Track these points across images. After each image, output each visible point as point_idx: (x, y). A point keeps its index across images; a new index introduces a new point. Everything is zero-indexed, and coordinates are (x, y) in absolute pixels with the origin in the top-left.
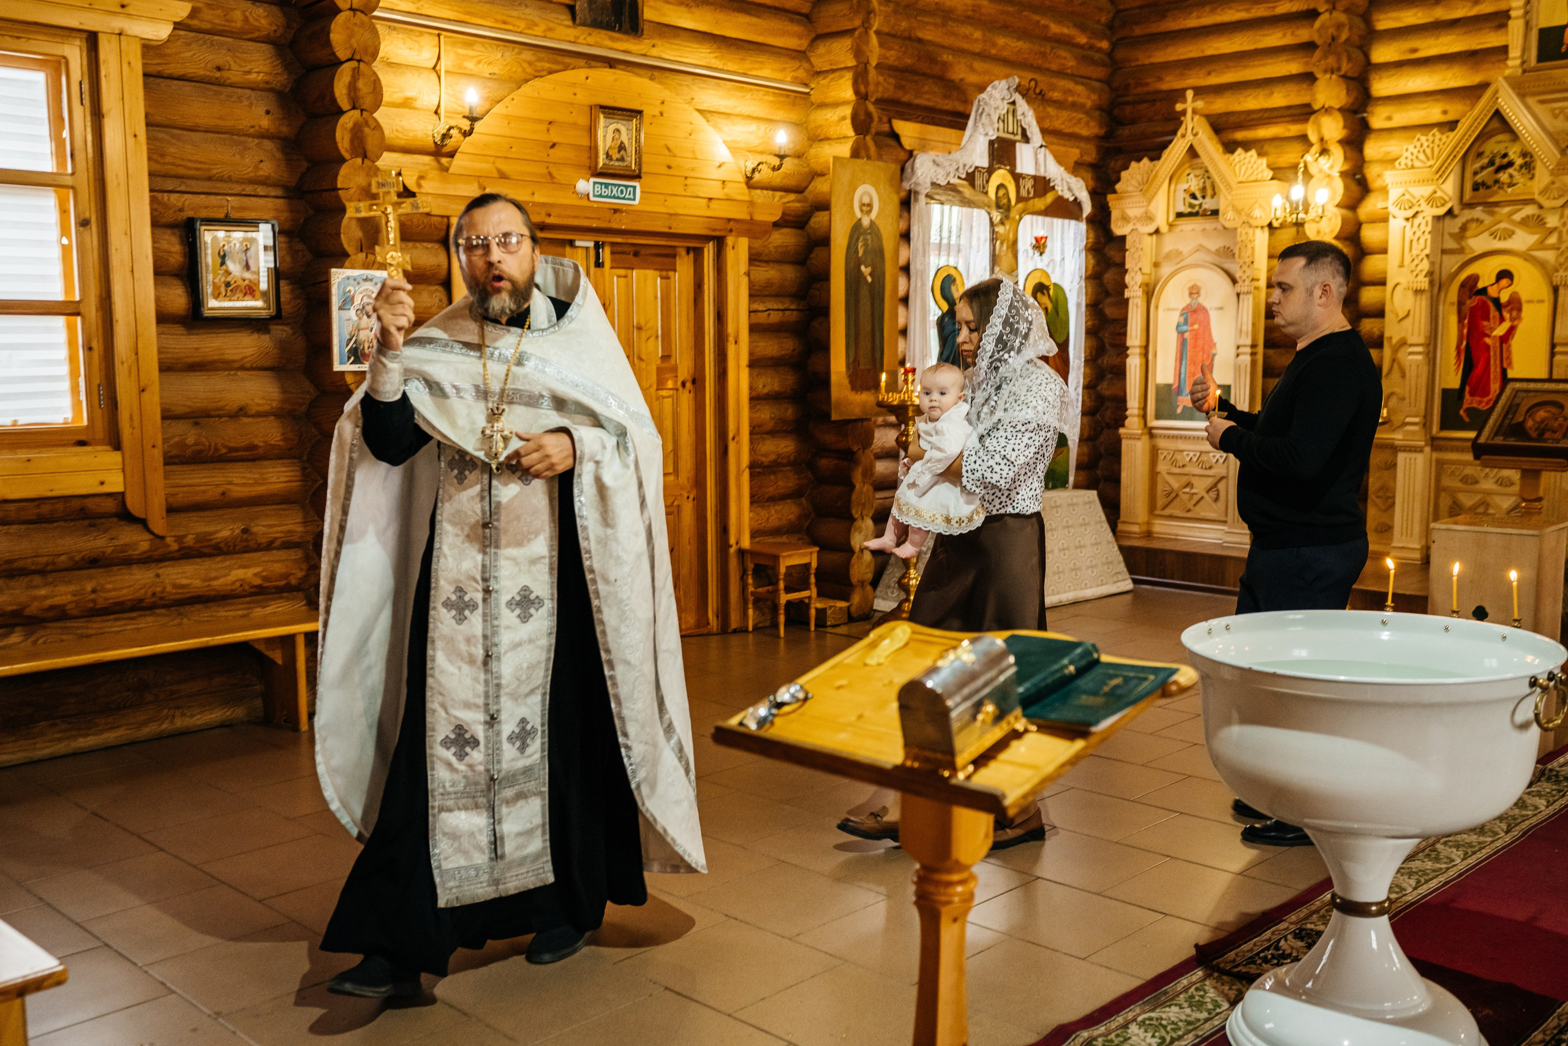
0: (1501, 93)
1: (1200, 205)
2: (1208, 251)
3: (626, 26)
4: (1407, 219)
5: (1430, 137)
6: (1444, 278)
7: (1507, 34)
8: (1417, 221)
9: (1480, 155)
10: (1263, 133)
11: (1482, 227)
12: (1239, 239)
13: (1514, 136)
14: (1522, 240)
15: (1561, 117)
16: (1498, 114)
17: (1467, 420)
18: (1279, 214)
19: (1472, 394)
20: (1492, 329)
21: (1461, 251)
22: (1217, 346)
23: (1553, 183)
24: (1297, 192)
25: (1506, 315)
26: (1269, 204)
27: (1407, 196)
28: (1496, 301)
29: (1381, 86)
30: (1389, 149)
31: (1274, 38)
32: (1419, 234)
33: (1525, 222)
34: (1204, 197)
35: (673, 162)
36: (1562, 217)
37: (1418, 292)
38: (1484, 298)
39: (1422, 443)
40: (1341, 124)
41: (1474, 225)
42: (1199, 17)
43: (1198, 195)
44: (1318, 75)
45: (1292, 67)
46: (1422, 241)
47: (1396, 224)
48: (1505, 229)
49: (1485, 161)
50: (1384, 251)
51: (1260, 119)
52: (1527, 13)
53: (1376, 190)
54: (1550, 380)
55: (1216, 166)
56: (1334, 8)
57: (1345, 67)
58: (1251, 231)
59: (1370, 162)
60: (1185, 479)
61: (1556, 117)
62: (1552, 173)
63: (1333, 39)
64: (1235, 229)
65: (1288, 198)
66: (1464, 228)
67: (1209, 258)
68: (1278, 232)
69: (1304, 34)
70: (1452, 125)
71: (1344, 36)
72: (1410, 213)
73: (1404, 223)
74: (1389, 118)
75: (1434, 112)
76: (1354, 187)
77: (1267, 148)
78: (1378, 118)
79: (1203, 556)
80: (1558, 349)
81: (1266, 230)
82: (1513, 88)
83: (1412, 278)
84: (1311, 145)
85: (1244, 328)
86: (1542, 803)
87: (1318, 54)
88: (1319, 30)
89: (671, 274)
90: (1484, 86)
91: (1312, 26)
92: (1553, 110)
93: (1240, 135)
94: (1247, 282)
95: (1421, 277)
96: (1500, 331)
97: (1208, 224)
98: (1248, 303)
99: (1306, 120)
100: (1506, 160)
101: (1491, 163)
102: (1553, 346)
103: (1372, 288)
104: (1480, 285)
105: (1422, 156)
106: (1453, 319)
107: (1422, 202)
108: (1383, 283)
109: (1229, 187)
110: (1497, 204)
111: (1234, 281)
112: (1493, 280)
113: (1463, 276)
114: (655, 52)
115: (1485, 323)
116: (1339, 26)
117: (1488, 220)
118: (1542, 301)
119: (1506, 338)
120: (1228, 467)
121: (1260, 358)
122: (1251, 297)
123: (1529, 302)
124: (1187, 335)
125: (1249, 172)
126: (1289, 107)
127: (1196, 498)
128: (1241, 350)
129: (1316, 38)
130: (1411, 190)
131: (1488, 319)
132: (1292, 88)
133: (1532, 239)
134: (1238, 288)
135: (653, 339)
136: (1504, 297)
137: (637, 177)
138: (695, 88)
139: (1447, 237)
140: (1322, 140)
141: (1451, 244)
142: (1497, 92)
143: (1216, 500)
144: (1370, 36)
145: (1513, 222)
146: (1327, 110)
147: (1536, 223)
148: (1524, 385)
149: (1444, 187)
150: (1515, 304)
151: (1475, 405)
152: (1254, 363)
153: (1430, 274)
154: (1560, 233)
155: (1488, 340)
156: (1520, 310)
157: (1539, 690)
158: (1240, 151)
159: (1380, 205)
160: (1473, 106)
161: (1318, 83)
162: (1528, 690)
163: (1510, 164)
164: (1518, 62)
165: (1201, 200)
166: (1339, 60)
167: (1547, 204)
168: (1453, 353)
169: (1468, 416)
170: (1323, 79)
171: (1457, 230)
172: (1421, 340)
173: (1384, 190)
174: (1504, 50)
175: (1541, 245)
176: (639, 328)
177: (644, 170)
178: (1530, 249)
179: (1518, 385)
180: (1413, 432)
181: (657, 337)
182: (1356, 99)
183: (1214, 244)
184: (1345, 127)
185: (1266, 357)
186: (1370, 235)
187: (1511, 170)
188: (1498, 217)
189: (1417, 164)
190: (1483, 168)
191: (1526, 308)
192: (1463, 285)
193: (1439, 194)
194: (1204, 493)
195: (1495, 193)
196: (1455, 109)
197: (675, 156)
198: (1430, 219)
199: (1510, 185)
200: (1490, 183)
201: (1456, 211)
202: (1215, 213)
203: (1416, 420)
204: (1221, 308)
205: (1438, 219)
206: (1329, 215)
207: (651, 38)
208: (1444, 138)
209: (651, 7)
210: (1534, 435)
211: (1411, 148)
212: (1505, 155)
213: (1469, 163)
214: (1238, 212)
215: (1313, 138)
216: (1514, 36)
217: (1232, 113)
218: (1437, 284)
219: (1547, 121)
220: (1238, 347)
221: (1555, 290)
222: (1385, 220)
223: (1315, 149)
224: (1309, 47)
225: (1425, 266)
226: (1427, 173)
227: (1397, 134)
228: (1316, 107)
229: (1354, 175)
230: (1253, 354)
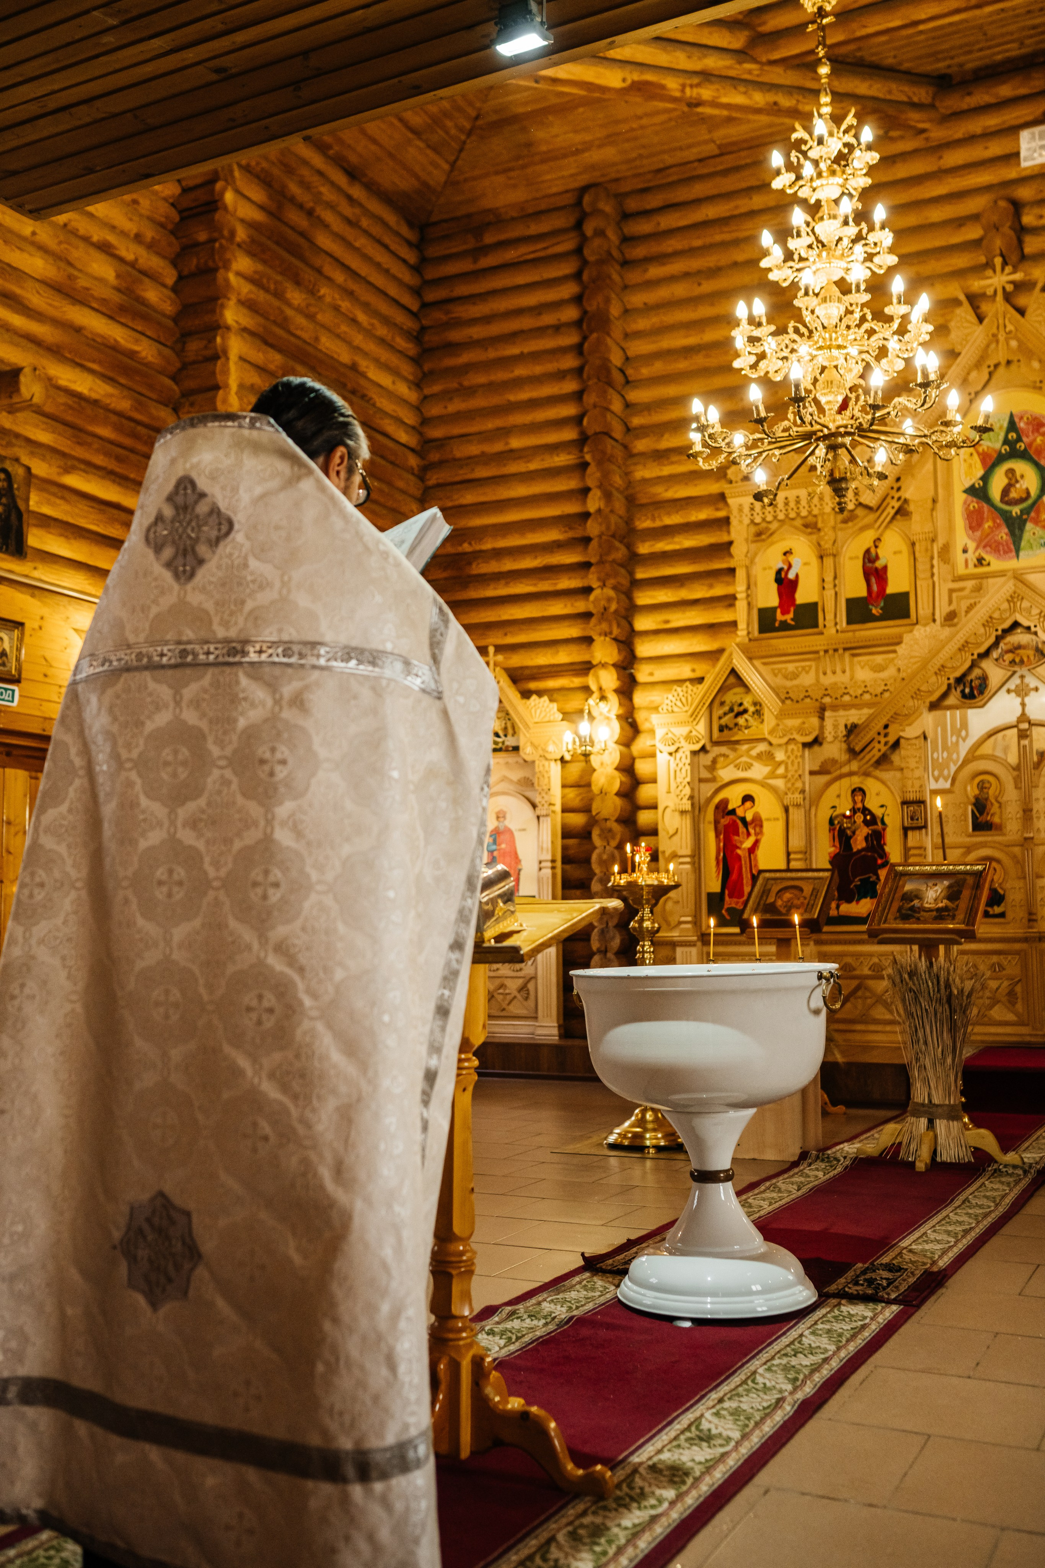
0: (735, 655)
1: (503, 743)
2: (511, 781)
3: (12, 548)
4: (671, 754)
5: (684, 688)
6: (702, 801)
7: (735, 611)
8: (678, 755)
9: (722, 704)
10: (551, 684)
11: (728, 761)
12: (537, 770)
13: (747, 688)
14: (759, 771)
15: (780, 676)
16: (733, 672)
17: (728, 917)
18: (570, 747)
19: (730, 896)
20: (742, 843)
21: (713, 780)
22: (523, 863)
23: (778, 725)
24: (584, 727)
25: (752, 831)
26: (561, 741)
27: (670, 735)
28: (743, 820)
29: (644, 649)
30: (653, 698)
31: (557, 608)
32: (681, 765)
33: (759, 757)
34: (506, 736)
35: (50, 672)
36: (786, 752)
37: (683, 812)
38: (734, 817)
39: (695, 938)
40: (615, 676)
41: (722, 759)
42: (495, 589)
43: (501, 733)
44: (595, 637)
45: (573, 631)
46: (684, 771)
47: (662, 758)
48: (746, 763)
49: (726, 708)
50: (654, 781)
51: (550, 672)
52: (748, 596)
53: (645, 731)
54: (788, 870)
55: (515, 709)
56: (604, 585)
57: (616, 631)
58: (546, 763)
59: (639, 709)
60: (497, 982)
61: (776, 675)
62: (776, 717)
63: (605, 609)
64: (534, 762)
65: (576, 733)
66: (714, 761)
67: (512, 787)
68: (568, 765)
69: (580, 606)
70: (701, 680)
71: (613, 607)
72: (672, 749)
73: (669, 757)
74: (651, 674)
75: (685, 670)
76: (629, 731)
77: (555, 696)
78: (643, 674)
79: (520, 1045)
80: (792, 856)
81: (559, 762)
82: (743, 653)
83: (677, 801)
84: (593, 692)
85: (545, 846)
86: (820, 1174)
87: (593, 621)
88: (593, 602)
89: (39, 774)
90: (721, 651)
91: (587, 600)
92: (773, 670)
93: (533, 685)
94: (546, 806)
95: (685, 801)
96: (748, 843)
97: (511, 758)
98: (546, 824)
99: (587, 674)
100: (741, 709)
101: (731, 710)
102: (788, 854)
103: (646, 811)
104: (730, 807)
105: (679, 703)
106: (712, 835)
107: (682, 740)
108: (655, 807)
109: (527, 726)
110: (737, 742)
111: (534, 806)
112: (740, 803)
113: (717, 800)
114: (36, 574)
115: (736, 838)
116: (609, 600)
117: (732, 755)
118: (777, 819)
119: (752, 850)
120: (536, 969)
121: (559, 871)
122: (549, 819)
123: (768, 820)
124: (495, 854)
125: (543, 714)
126: (572, 664)
127: (509, 998)
128: (543, 864)
129: (592, 608)
130: (673, 730)
131: (738, 835)
132: (573, 648)
133: (766, 770)
134: (538, 812)
135: (21, 834)
136: (749, 817)
137: (17, 681)
138: (71, 608)
139: (702, 770)
140: (601, 689)
141: (705, 774)
142: (731, 654)
143: (526, 999)
144: (631, 610)
145: (751, 757)
146: (604, 665)
147: (767, 757)
148: (772, 875)
149: (698, 728)
150: (758, 822)
151: (734, 905)
152: (554, 876)
153: (691, 798)
154: (787, 764)
155: (739, 851)
156: (761, 826)
157: (824, 981)
158: (534, 697)
159: (649, 742)
160: (714, 666)
161: (595, 644)
162: (817, 982)
163: (745, 711)
164: (745, 633)
165: (503, 738)
166: (610, 626)
167: (774, 741)
168: (713, 863)
169: (729, 914)
170: (599, 640)
171: (709, 763)
172: (688, 852)
173: (652, 732)
174: (734, 624)
175: (772, 775)
176: (9, 823)
177: (23, 676)
178: (765, 778)
179: (767, 875)
180: (688, 929)
181: (25, 833)
182: (625, 658)
183: (516, 775)
184: (618, 679)
185: (564, 872)
186: (642, 768)
187: (746, 716)
188: (739, 753)
189: (676, 709)
190: (725, 714)
191: (766, 824)
192: (717, 807)
193: (694, 733)
194: (515, 993)
195: (736, 734)
196: (701, 668)
197: (51, 666)
198: (688, 754)
199: (747, 727)
200: (731, 725)
201: (708, 747)
202: (516, 749)
203: (689, 919)
204: (524, 830)
205: (694, 753)
206: (610, 750)
207: (32, 561)
208: (695, 689)
209: (34, 535)
210: (784, 911)
211: (670, 696)
212: (741, 704)
213: (715, 710)
214: (535, 747)
215: (594, 687)
216: (740, 613)
217: (527, 667)
218: (696, 809)
219: (769, 678)
220: (540, 862)
221: (787, 810)
222: (653, 755)
223: (596, 695)
224: (586, 616)
225: (687, 791)
226: (685, 717)
227: (658, 687)
228: (595, 662)
229: (627, 719)
230: (553, 868)
